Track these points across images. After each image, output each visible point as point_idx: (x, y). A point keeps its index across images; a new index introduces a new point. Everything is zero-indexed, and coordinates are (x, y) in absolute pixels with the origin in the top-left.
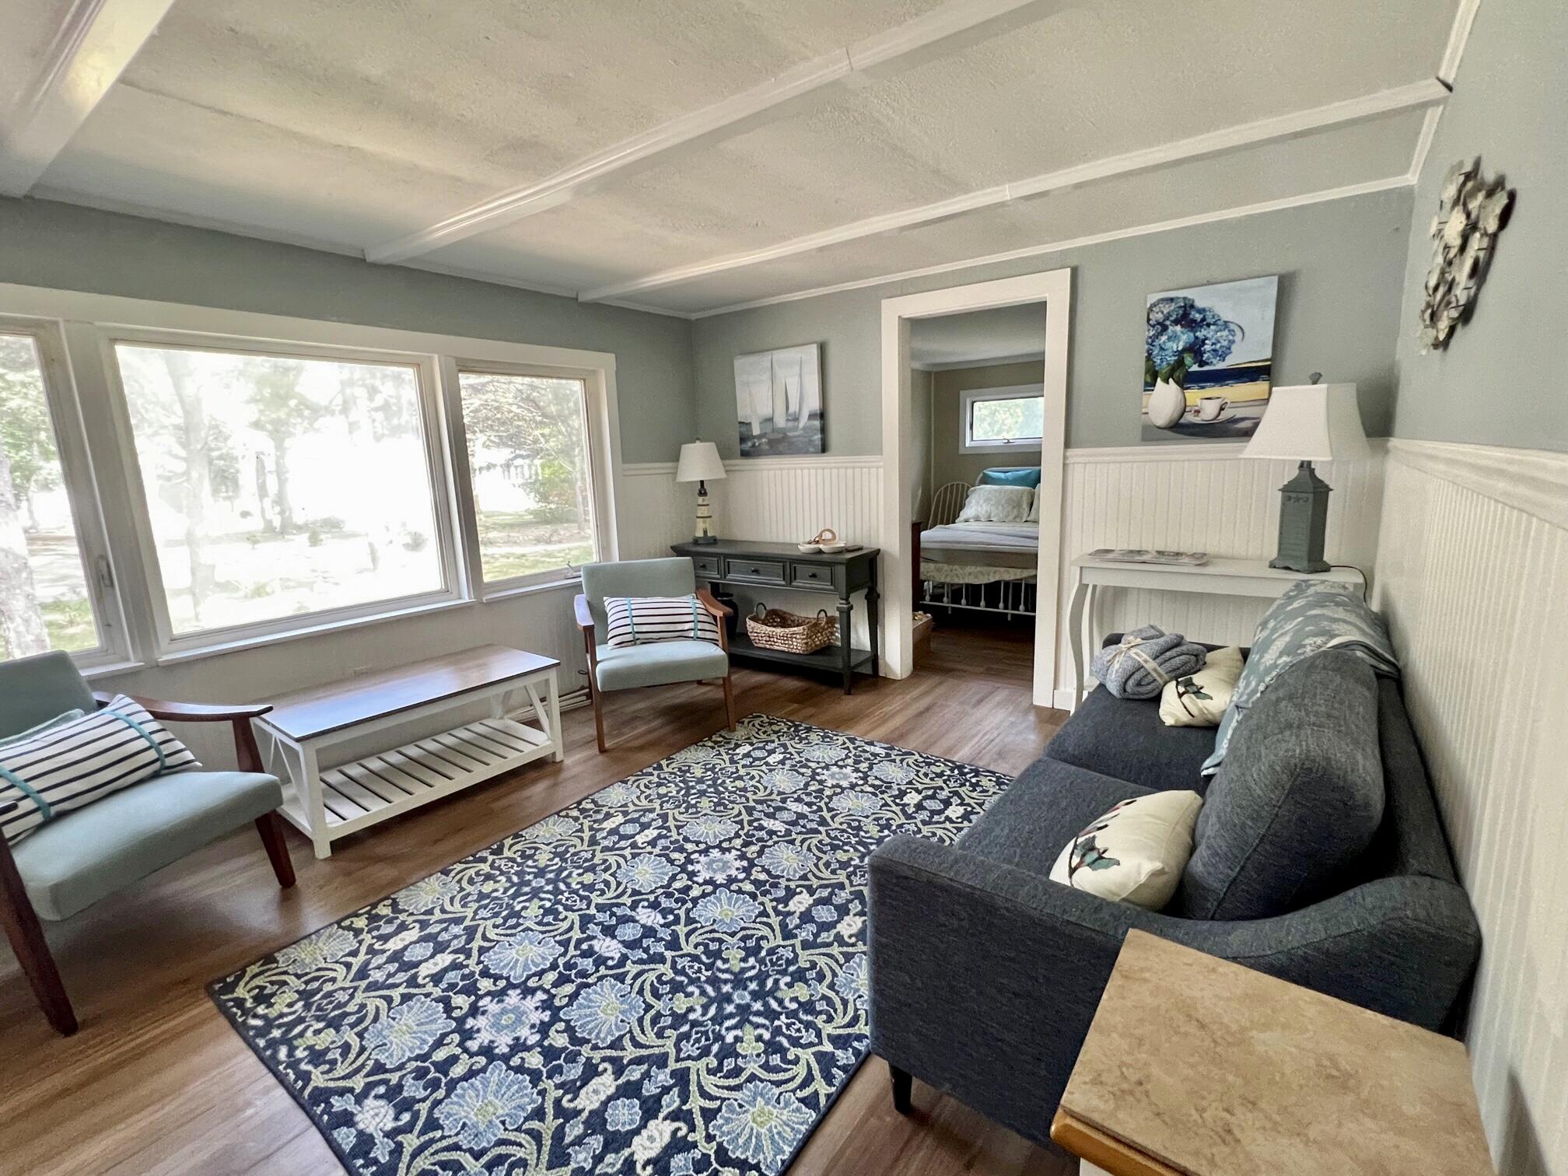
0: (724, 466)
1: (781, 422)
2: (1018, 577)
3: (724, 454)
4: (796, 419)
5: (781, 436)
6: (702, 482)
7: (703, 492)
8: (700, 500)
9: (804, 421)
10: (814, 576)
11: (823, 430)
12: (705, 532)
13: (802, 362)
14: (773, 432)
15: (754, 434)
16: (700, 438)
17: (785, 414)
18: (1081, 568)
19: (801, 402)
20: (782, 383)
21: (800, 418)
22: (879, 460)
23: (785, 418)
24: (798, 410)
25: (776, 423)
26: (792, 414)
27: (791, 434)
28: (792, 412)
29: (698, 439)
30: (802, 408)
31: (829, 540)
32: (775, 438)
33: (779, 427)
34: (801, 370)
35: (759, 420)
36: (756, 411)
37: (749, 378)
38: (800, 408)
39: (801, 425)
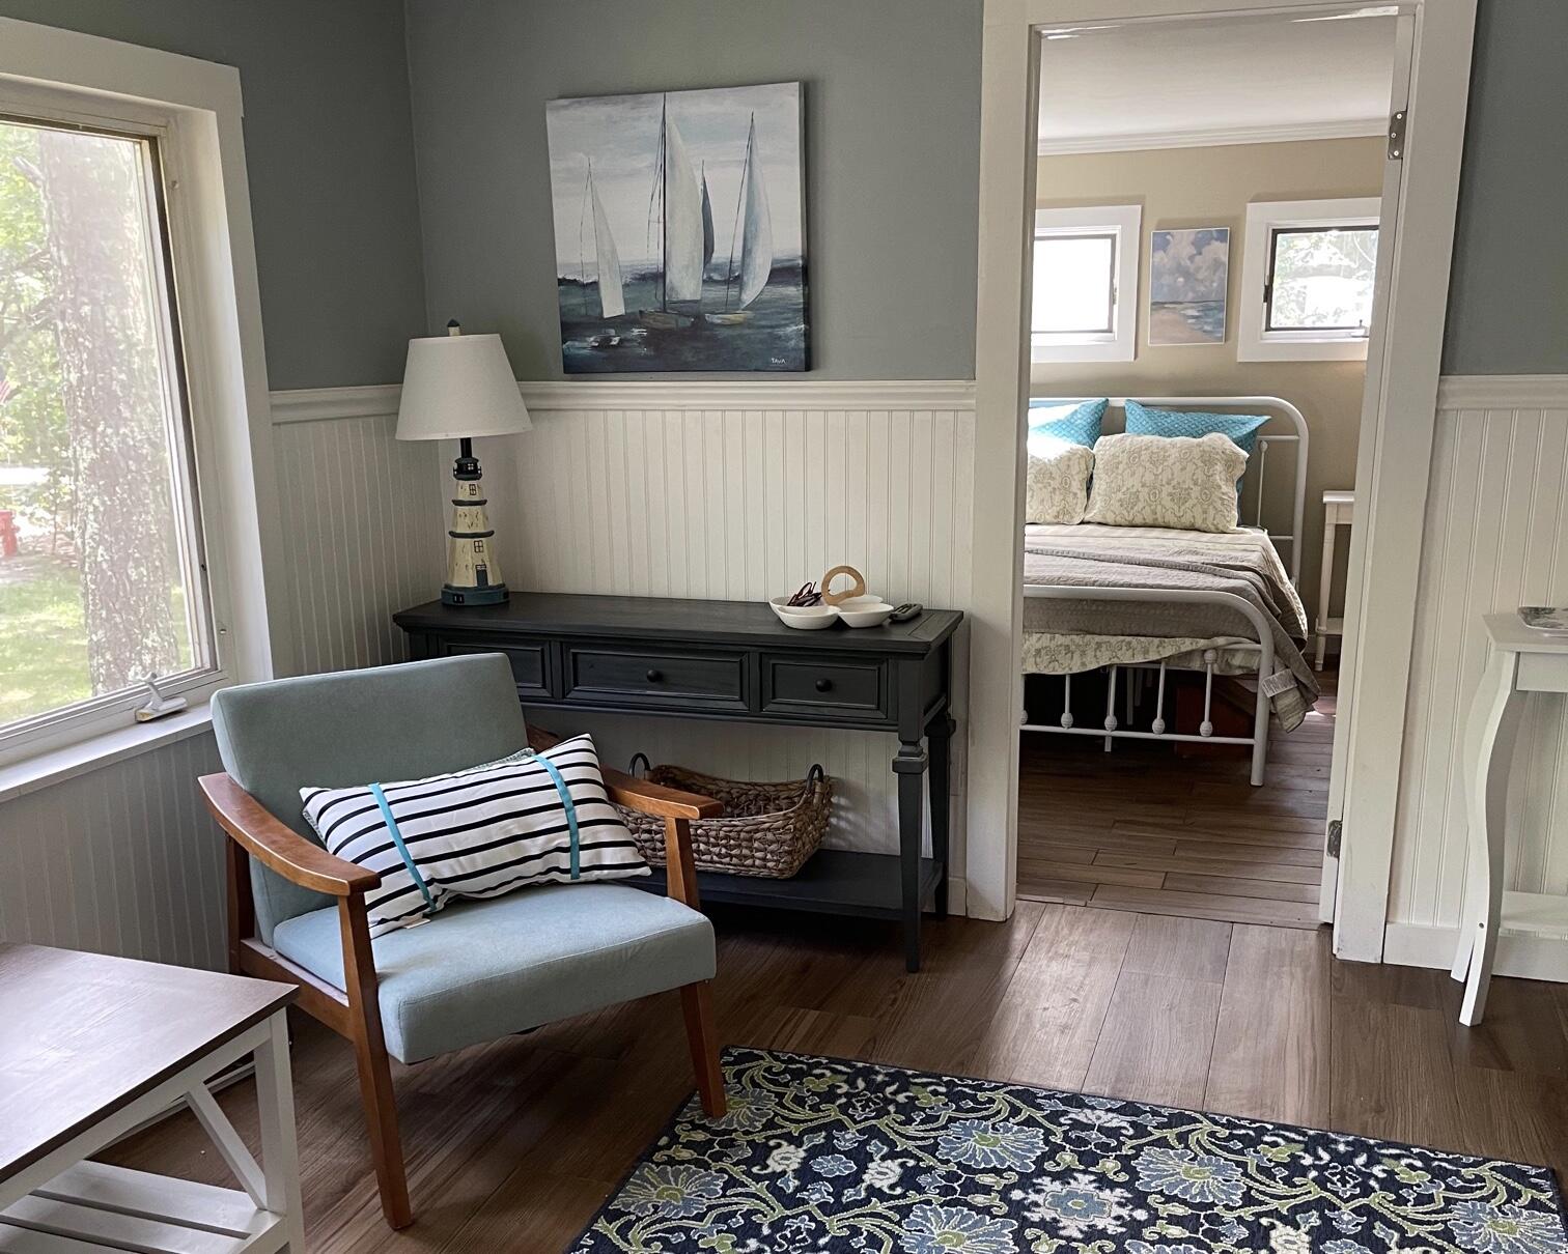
0: (524, 395)
1: (687, 285)
2: (1153, 657)
3: (524, 365)
4: (735, 280)
5: (688, 322)
6: (466, 444)
7: (467, 468)
8: (464, 490)
9: (756, 285)
10: (827, 687)
11: (808, 312)
12: (482, 575)
13: (752, 127)
14: (665, 311)
15: (606, 316)
16: (459, 321)
17: (702, 266)
18: (1519, 654)
19: (749, 236)
20: (693, 180)
21: (745, 278)
22: (963, 390)
23: (700, 275)
24: (741, 255)
25: (672, 289)
26: (721, 265)
27: (716, 319)
28: (720, 261)
29: (453, 324)
30: (750, 251)
31: (848, 594)
32: (668, 326)
33: (681, 298)
34: (750, 148)
35: (621, 277)
36: (614, 252)
37: (593, 159)
38: (746, 251)
39: (749, 296)
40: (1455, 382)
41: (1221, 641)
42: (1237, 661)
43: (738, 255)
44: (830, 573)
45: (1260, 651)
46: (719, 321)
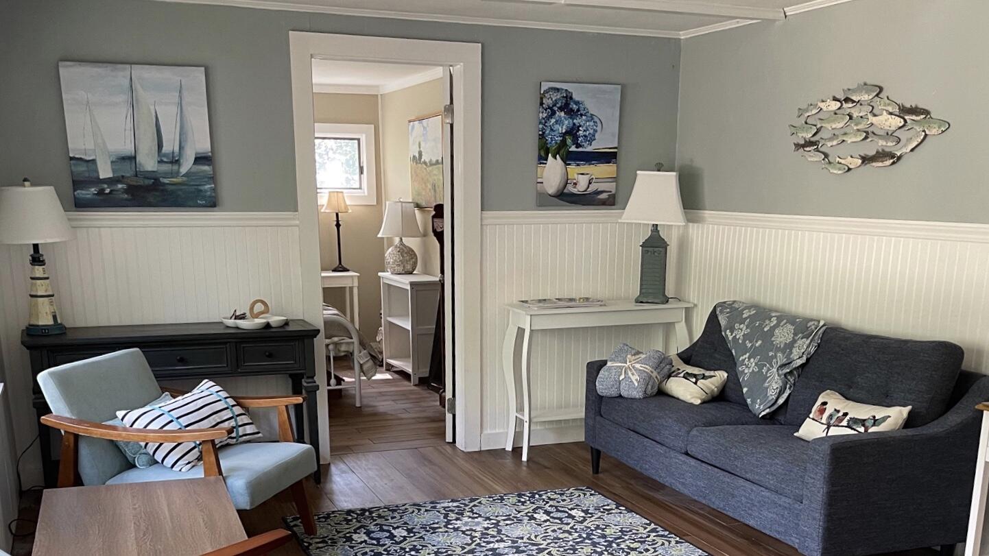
1: (148, 162)
4: (176, 162)
6: (36, 247)
7: (39, 259)
8: (38, 271)
9: (187, 165)
10: (270, 355)
11: (214, 178)
12: (54, 318)
13: (181, 87)
14: (136, 176)
15: (101, 177)
16: (29, 179)
17: (157, 153)
18: (531, 315)
19: (182, 140)
20: (149, 110)
21: (181, 161)
22: (292, 216)
23: (156, 158)
24: (178, 148)
25: (140, 164)
26: (168, 154)
27: (166, 181)
28: (167, 152)
29: (25, 180)
30: (183, 148)
31: (262, 313)
32: (139, 184)
33: (146, 170)
34: (180, 97)
35: (110, 157)
36: (104, 143)
37: (90, 95)
38: (181, 148)
39: (184, 170)
40: (487, 214)
41: (336, 339)
42: (343, 348)
43: (177, 149)
44: (252, 304)
45: (353, 343)
46: (168, 182)
